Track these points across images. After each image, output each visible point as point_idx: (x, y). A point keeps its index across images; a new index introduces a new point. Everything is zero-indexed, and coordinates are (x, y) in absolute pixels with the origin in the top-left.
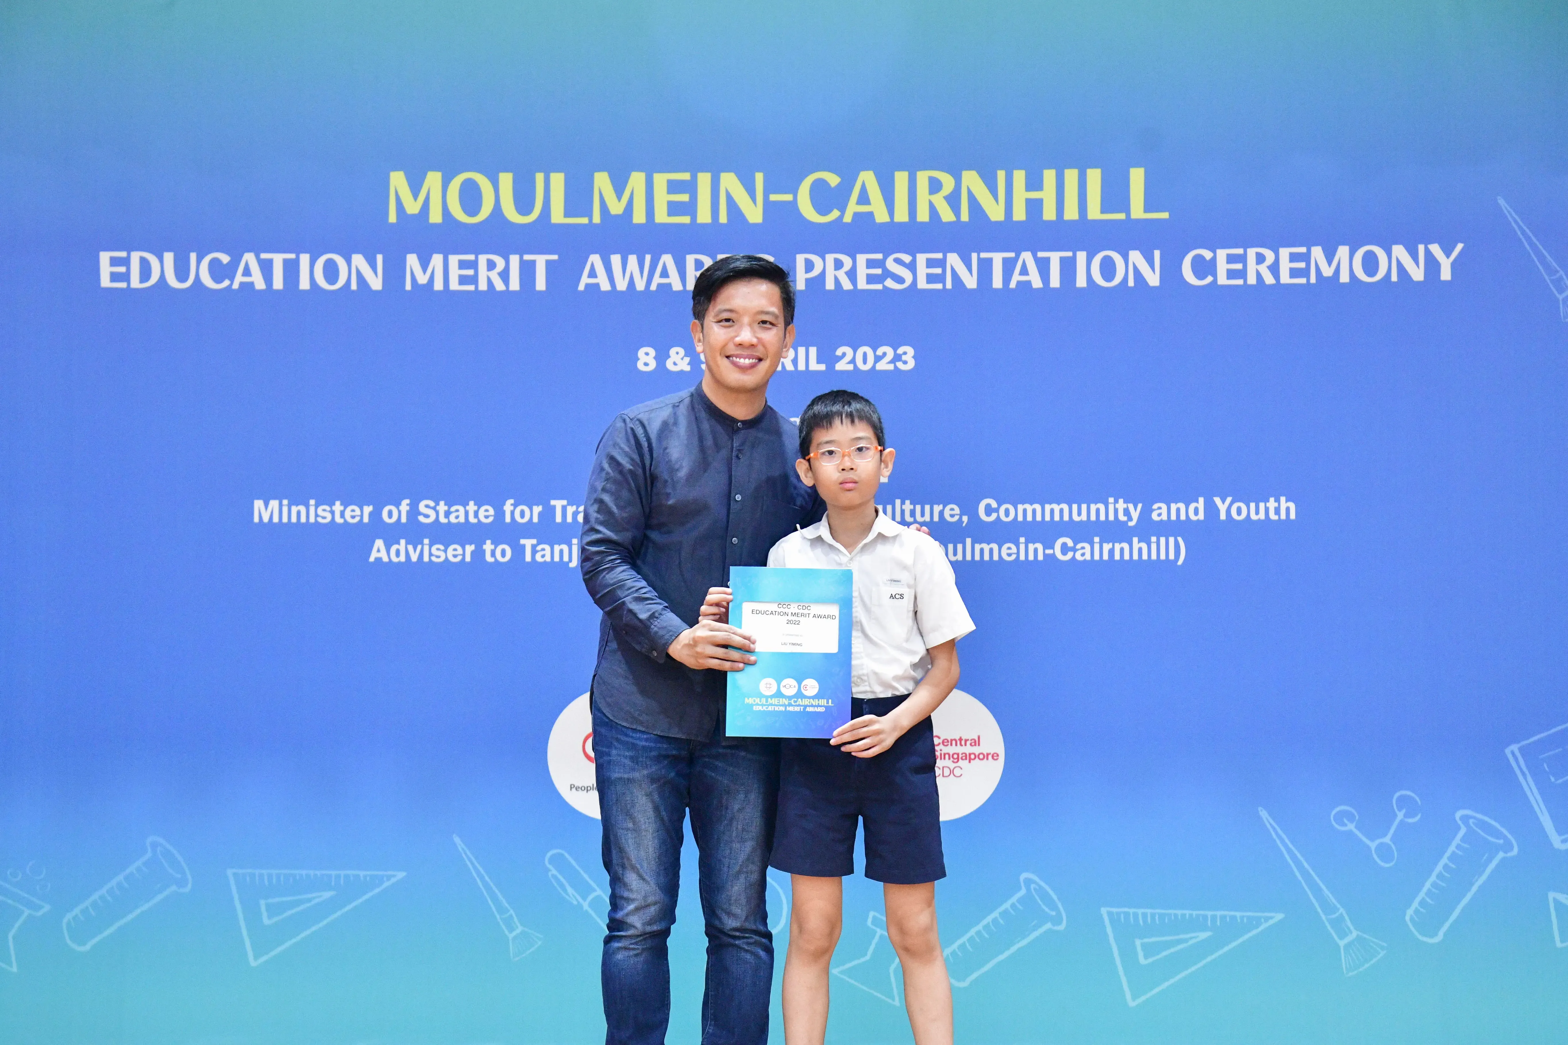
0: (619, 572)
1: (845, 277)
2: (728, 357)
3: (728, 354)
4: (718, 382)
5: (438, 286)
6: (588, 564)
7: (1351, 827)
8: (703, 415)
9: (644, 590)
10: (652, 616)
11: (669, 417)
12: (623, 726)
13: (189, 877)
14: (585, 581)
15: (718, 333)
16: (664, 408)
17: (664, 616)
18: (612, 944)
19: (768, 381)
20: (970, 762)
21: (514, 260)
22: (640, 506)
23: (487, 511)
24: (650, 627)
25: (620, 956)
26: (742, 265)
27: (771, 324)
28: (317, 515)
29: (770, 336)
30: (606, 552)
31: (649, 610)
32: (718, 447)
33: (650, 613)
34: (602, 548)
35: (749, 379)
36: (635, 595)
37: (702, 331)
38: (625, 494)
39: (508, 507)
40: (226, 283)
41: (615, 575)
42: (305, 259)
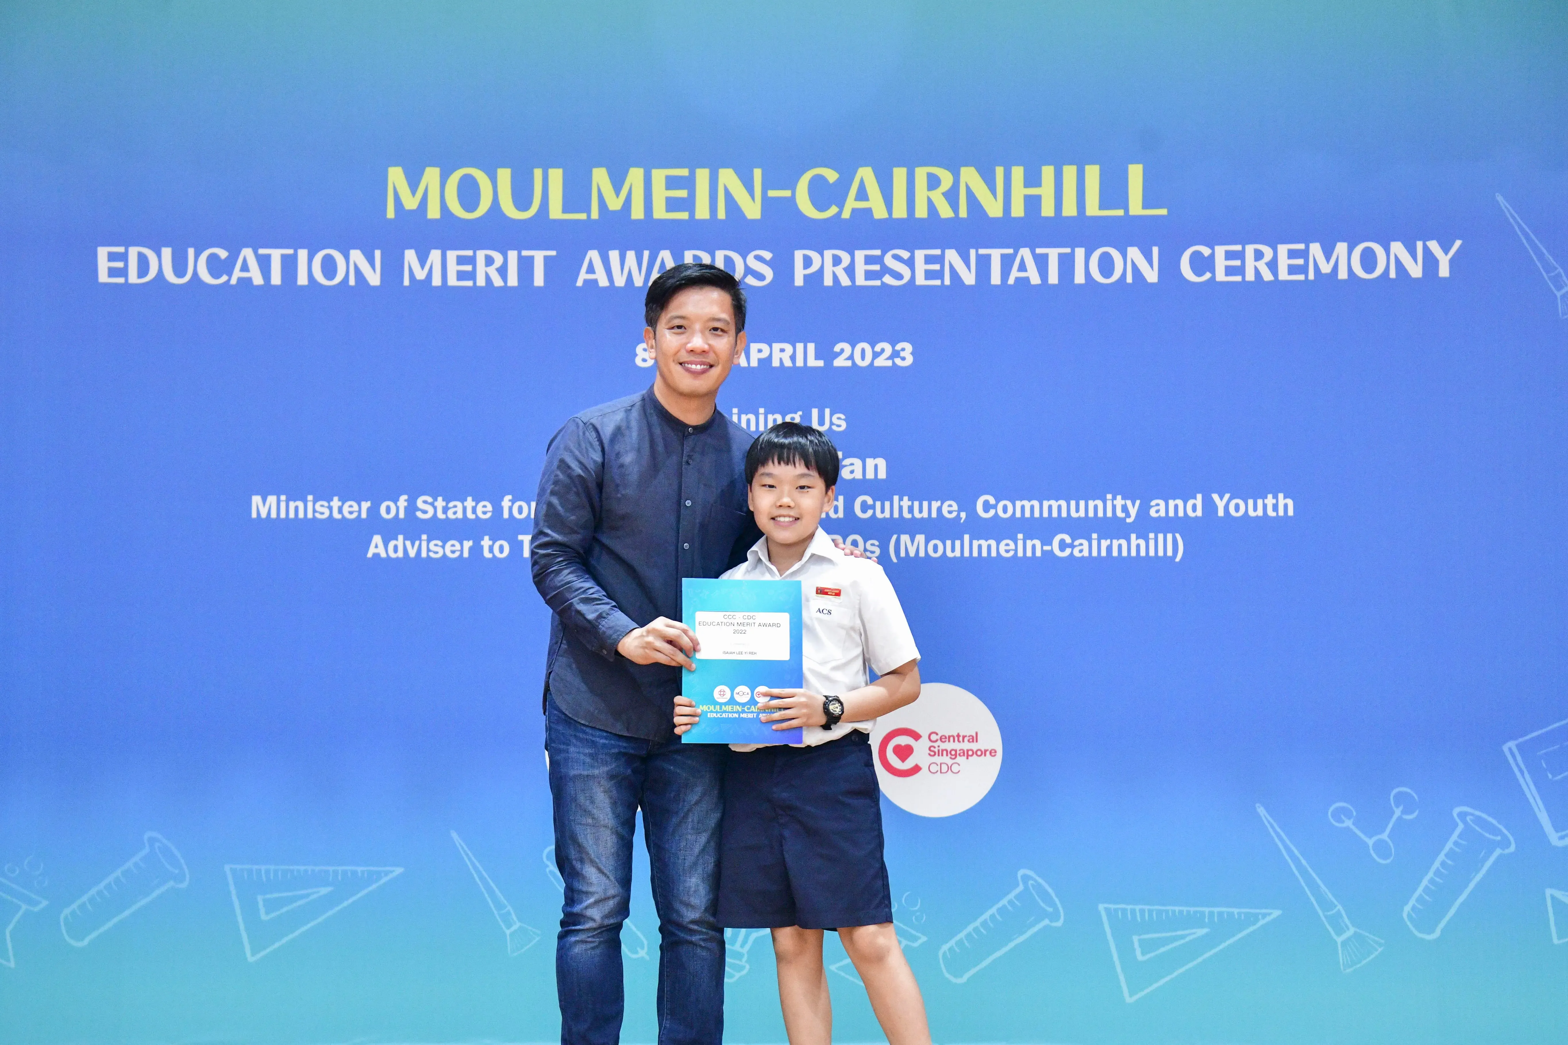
0: (567, 574)
1: (843, 272)
2: (681, 364)
3: (681, 361)
4: (671, 388)
5: (437, 281)
6: (537, 567)
7: (1348, 823)
8: (654, 419)
9: (591, 591)
10: (600, 616)
11: (622, 420)
12: (583, 724)
13: (187, 871)
14: (535, 583)
15: (670, 340)
16: (616, 412)
17: (612, 616)
18: (569, 938)
19: (718, 387)
20: (967, 758)
21: (513, 255)
22: (589, 509)
23: (485, 506)
24: (598, 626)
25: (577, 950)
26: (693, 273)
27: (722, 330)
28: (314, 511)
29: (722, 344)
30: (553, 554)
31: (596, 611)
32: (668, 453)
33: (598, 613)
34: (549, 551)
35: (702, 384)
36: (583, 596)
37: (655, 338)
38: (572, 497)
39: (506, 502)
40: (224, 278)
41: (562, 577)
42: (303, 254)
